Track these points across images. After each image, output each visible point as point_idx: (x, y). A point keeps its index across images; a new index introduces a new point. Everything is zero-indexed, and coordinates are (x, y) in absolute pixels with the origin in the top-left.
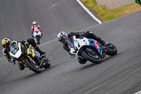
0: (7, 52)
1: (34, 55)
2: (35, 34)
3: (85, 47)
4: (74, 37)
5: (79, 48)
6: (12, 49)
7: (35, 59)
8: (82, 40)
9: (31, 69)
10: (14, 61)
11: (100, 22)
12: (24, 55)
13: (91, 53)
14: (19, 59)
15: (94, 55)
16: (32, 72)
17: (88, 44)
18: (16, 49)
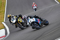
0: (10, 20)
1: (21, 22)
2: (34, 8)
3: (33, 22)
4: (29, 18)
5: (31, 23)
6: (12, 19)
7: (22, 23)
8: (32, 19)
9: (20, 27)
10: (13, 24)
11: (58, 3)
12: (17, 22)
13: (36, 25)
14: (15, 23)
15: (37, 26)
16: (20, 29)
17: (35, 21)
18: (13, 19)
